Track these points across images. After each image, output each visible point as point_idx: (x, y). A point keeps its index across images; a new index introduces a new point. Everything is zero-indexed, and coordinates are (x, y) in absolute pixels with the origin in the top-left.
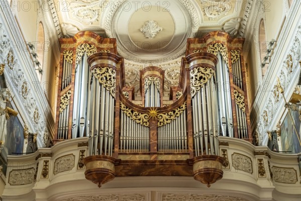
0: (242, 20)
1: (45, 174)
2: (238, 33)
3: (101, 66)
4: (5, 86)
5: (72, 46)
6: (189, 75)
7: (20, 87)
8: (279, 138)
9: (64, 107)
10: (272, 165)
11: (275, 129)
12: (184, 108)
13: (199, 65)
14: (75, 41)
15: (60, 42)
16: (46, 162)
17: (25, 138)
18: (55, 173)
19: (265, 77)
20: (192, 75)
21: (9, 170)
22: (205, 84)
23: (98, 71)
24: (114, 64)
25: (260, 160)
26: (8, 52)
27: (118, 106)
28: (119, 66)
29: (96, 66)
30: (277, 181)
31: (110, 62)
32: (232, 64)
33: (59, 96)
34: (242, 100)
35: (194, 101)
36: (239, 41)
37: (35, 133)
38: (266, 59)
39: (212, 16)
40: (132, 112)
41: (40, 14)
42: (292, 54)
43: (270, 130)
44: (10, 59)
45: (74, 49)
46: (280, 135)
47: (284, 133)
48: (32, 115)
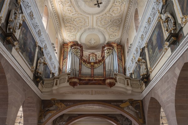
0: (121, 39)
1: (56, 84)
2: (120, 43)
3: (75, 48)
4: (43, 56)
5: (67, 46)
6: (104, 52)
7: (49, 57)
8: (133, 75)
9: (64, 65)
10: (131, 82)
11: (132, 72)
12: (103, 62)
13: (108, 49)
14: (68, 45)
15: (63, 45)
16: (57, 80)
17: (51, 74)
18: (59, 84)
19: (129, 56)
20: (105, 52)
21: (45, 83)
22: (110, 55)
23: (74, 50)
24: (79, 48)
25: (127, 81)
26: (44, 44)
27: (80, 62)
28: (81, 49)
29: (73, 48)
30: (133, 87)
31: (78, 47)
32: (118, 53)
33: (63, 62)
34: (121, 64)
35: (106, 60)
36: (120, 46)
37: (54, 73)
38: (129, 50)
39: (112, 38)
40: (85, 63)
41: (57, 35)
42: (138, 47)
43: (130, 73)
44: (45, 47)
45: (68, 47)
46: (133, 74)
47: (135, 73)
48: (53, 67)
